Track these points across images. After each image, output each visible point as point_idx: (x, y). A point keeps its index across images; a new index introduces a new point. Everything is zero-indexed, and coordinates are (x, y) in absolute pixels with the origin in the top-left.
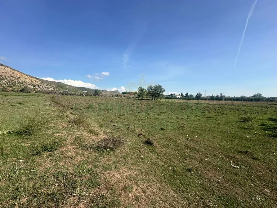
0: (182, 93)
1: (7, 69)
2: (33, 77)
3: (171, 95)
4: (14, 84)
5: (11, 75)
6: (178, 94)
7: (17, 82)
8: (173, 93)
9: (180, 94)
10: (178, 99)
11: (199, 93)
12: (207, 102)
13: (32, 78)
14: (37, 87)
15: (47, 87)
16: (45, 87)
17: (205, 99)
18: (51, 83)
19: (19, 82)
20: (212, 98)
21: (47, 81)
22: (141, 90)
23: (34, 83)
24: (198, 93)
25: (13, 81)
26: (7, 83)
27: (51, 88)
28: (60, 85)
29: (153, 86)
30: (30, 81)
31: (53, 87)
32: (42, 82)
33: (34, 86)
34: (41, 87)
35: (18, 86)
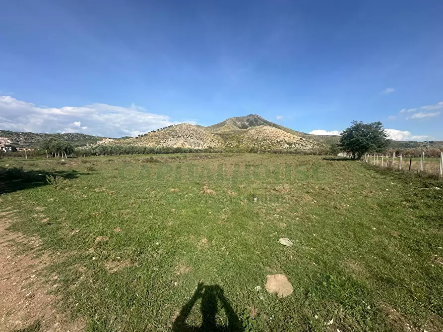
4: (273, 144)
5: (274, 135)
7: (276, 142)
13: (292, 135)
14: (293, 146)
15: (304, 144)
16: (302, 145)
19: (278, 142)
23: (292, 140)
25: (273, 141)
26: (268, 143)
30: (287, 139)
31: (312, 145)
32: (301, 139)
33: (290, 144)
34: (297, 145)
35: (275, 146)
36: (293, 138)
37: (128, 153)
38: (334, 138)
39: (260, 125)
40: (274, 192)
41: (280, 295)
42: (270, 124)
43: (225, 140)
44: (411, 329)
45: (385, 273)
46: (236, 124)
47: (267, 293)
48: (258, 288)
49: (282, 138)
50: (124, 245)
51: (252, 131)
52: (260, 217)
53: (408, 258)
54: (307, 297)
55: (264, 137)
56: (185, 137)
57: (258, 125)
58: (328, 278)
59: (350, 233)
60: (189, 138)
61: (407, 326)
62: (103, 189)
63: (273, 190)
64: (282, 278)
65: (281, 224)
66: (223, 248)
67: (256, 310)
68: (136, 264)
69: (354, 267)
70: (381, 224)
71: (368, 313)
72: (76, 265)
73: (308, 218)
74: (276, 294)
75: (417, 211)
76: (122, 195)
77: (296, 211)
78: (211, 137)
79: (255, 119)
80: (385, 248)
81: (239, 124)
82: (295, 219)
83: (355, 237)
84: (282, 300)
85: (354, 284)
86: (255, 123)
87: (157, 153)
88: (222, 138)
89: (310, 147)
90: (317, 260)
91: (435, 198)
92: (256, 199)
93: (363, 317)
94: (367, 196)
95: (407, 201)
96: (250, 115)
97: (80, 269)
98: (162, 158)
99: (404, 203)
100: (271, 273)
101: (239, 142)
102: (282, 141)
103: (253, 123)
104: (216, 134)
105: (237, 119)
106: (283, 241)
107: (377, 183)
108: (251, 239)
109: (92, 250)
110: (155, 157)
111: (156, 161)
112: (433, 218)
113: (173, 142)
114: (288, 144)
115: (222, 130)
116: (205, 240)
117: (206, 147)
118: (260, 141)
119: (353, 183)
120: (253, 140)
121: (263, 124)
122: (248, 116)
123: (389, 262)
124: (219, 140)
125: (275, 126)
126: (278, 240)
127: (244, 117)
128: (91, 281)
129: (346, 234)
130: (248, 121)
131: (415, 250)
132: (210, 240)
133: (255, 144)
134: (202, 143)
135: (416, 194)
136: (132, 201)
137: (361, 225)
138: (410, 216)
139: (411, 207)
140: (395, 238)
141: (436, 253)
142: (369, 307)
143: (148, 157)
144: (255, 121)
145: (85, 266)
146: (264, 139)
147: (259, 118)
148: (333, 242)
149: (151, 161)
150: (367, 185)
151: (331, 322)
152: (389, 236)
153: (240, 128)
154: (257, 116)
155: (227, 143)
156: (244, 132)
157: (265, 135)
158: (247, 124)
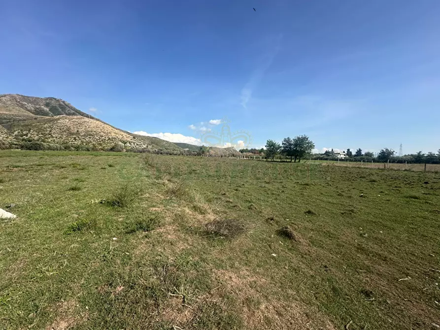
0: (348, 150)
1: (97, 122)
2: (125, 132)
3: (327, 153)
4: (104, 141)
5: (101, 130)
6: (340, 151)
7: (107, 139)
8: (330, 150)
9: (344, 152)
10: (341, 160)
11: (387, 150)
12: (407, 166)
13: (123, 133)
14: (128, 144)
15: (139, 144)
16: (137, 145)
17: (400, 161)
18: (143, 138)
19: (109, 139)
20: (418, 159)
21: (140, 136)
22: (271, 145)
23: (125, 139)
24: (385, 150)
25: (103, 138)
26: (97, 140)
27: (144, 146)
28: (154, 141)
29: (293, 138)
30: (120, 137)
32: (134, 138)
33: (125, 143)
34: (132, 144)
35: (108, 143)
36: (126, 137)
39: (69, 114)
46: (22, 106)
49: (113, 135)
51: (65, 121)
57: (67, 114)
79: (60, 105)
81: (30, 106)
86: (60, 110)
96: (51, 99)
101: (44, 135)
102: (115, 139)
103: (58, 110)
105: (24, 98)
114: (122, 142)
118: (84, 135)
120: (73, 134)
121: (74, 114)
122: (47, 99)
125: (97, 120)
127: (38, 98)
130: (47, 105)
133: (75, 139)
144: (59, 108)
146: (88, 134)
147: (66, 105)
153: (33, 113)
154: (64, 102)
155: (16, 133)
156: (50, 121)
157: (89, 129)
158: (47, 109)
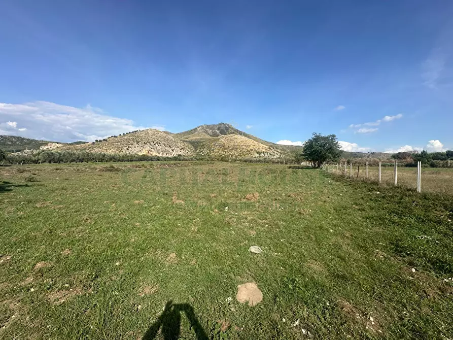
1: (244, 137)
4: (243, 153)
5: (244, 143)
7: (246, 151)
13: (261, 145)
14: (262, 155)
16: (270, 154)
19: (248, 151)
23: (261, 150)
25: (244, 150)
26: (239, 152)
30: (257, 148)
31: (279, 154)
32: (269, 148)
33: (259, 153)
34: (266, 154)
35: (246, 154)
36: (263, 147)
37: (82, 161)
38: (298, 148)
39: (231, 133)
40: (245, 200)
41: (250, 304)
42: (241, 133)
43: (196, 148)
44: (361, 318)
45: (340, 270)
46: (207, 132)
47: (238, 303)
48: (229, 299)
49: (252, 147)
50: (74, 269)
51: (223, 139)
52: (231, 226)
53: (357, 255)
54: (275, 302)
55: (235, 146)
56: (152, 143)
57: (229, 134)
58: (294, 280)
59: (312, 236)
60: (157, 145)
61: (357, 316)
62: (48, 203)
63: (244, 198)
64: (252, 286)
65: (252, 232)
66: (193, 262)
67: (227, 323)
68: (90, 290)
69: (316, 268)
70: (336, 226)
71: (327, 309)
72: (5, 302)
73: (276, 225)
74: (247, 303)
75: (364, 213)
76: (74, 210)
77: (265, 219)
78: (180, 144)
79: (226, 127)
80: (340, 248)
81: (210, 131)
82: (264, 226)
83: (316, 240)
84: (252, 309)
85: (316, 284)
86: (226, 131)
87: (119, 160)
88: (193, 145)
89: (278, 156)
90: (284, 264)
91: (377, 201)
92: (227, 208)
93: (324, 313)
94: (325, 201)
95: (356, 204)
96: (221, 124)
97: (12, 306)
98: (125, 166)
99: (354, 206)
100: (242, 283)
101: (210, 151)
102: (252, 150)
103: (224, 131)
104: (186, 141)
105: (208, 126)
106: (254, 249)
107: (333, 189)
108: (222, 249)
109: (30, 280)
110: (115, 165)
111: (118, 170)
112: (375, 218)
113: (138, 149)
114: (257, 153)
115: (193, 138)
116: (173, 255)
117: (175, 155)
118: (232, 149)
119: (314, 190)
120: (225, 149)
121: (233, 133)
122: (219, 125)
123: (343, 259)
124: (190, 148)
125: (245, 135)
126: (248, 249)
127: (214, 125)
128: (28, 318)
129: (309, 237)
130: (218, 129)
131: (363, 247)
132: (179, 255)
133: (226, 153)
134: (171, 150)
135: (362, 198)
136: (85, 217)
137: (321, 228)
138: (358, 217)
139: (359, 210)
140: (347, 237)
141: (378, 249)
142: (328, 304)
143: (108, 165)
144: (225, 130)
145: (19, 301)
146: (235, 148)
147: (230, 127)
148: (298, 246)
149: (112, 169)
150: (326, 191)
151: (297, 323)
152: (344, 237)
153: (211, 136)
154: (228, 125)
155: (198, 151)
156: (215, 140)
157: (236, 144)
158: (218, 132)
